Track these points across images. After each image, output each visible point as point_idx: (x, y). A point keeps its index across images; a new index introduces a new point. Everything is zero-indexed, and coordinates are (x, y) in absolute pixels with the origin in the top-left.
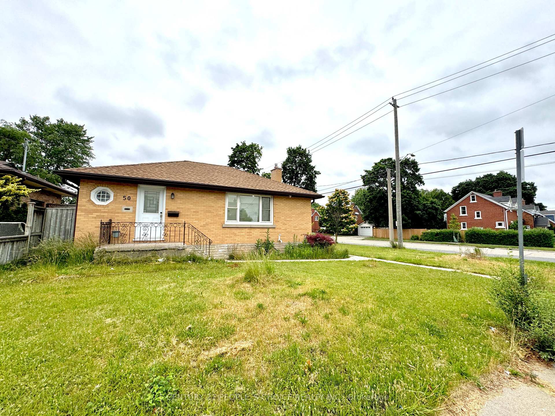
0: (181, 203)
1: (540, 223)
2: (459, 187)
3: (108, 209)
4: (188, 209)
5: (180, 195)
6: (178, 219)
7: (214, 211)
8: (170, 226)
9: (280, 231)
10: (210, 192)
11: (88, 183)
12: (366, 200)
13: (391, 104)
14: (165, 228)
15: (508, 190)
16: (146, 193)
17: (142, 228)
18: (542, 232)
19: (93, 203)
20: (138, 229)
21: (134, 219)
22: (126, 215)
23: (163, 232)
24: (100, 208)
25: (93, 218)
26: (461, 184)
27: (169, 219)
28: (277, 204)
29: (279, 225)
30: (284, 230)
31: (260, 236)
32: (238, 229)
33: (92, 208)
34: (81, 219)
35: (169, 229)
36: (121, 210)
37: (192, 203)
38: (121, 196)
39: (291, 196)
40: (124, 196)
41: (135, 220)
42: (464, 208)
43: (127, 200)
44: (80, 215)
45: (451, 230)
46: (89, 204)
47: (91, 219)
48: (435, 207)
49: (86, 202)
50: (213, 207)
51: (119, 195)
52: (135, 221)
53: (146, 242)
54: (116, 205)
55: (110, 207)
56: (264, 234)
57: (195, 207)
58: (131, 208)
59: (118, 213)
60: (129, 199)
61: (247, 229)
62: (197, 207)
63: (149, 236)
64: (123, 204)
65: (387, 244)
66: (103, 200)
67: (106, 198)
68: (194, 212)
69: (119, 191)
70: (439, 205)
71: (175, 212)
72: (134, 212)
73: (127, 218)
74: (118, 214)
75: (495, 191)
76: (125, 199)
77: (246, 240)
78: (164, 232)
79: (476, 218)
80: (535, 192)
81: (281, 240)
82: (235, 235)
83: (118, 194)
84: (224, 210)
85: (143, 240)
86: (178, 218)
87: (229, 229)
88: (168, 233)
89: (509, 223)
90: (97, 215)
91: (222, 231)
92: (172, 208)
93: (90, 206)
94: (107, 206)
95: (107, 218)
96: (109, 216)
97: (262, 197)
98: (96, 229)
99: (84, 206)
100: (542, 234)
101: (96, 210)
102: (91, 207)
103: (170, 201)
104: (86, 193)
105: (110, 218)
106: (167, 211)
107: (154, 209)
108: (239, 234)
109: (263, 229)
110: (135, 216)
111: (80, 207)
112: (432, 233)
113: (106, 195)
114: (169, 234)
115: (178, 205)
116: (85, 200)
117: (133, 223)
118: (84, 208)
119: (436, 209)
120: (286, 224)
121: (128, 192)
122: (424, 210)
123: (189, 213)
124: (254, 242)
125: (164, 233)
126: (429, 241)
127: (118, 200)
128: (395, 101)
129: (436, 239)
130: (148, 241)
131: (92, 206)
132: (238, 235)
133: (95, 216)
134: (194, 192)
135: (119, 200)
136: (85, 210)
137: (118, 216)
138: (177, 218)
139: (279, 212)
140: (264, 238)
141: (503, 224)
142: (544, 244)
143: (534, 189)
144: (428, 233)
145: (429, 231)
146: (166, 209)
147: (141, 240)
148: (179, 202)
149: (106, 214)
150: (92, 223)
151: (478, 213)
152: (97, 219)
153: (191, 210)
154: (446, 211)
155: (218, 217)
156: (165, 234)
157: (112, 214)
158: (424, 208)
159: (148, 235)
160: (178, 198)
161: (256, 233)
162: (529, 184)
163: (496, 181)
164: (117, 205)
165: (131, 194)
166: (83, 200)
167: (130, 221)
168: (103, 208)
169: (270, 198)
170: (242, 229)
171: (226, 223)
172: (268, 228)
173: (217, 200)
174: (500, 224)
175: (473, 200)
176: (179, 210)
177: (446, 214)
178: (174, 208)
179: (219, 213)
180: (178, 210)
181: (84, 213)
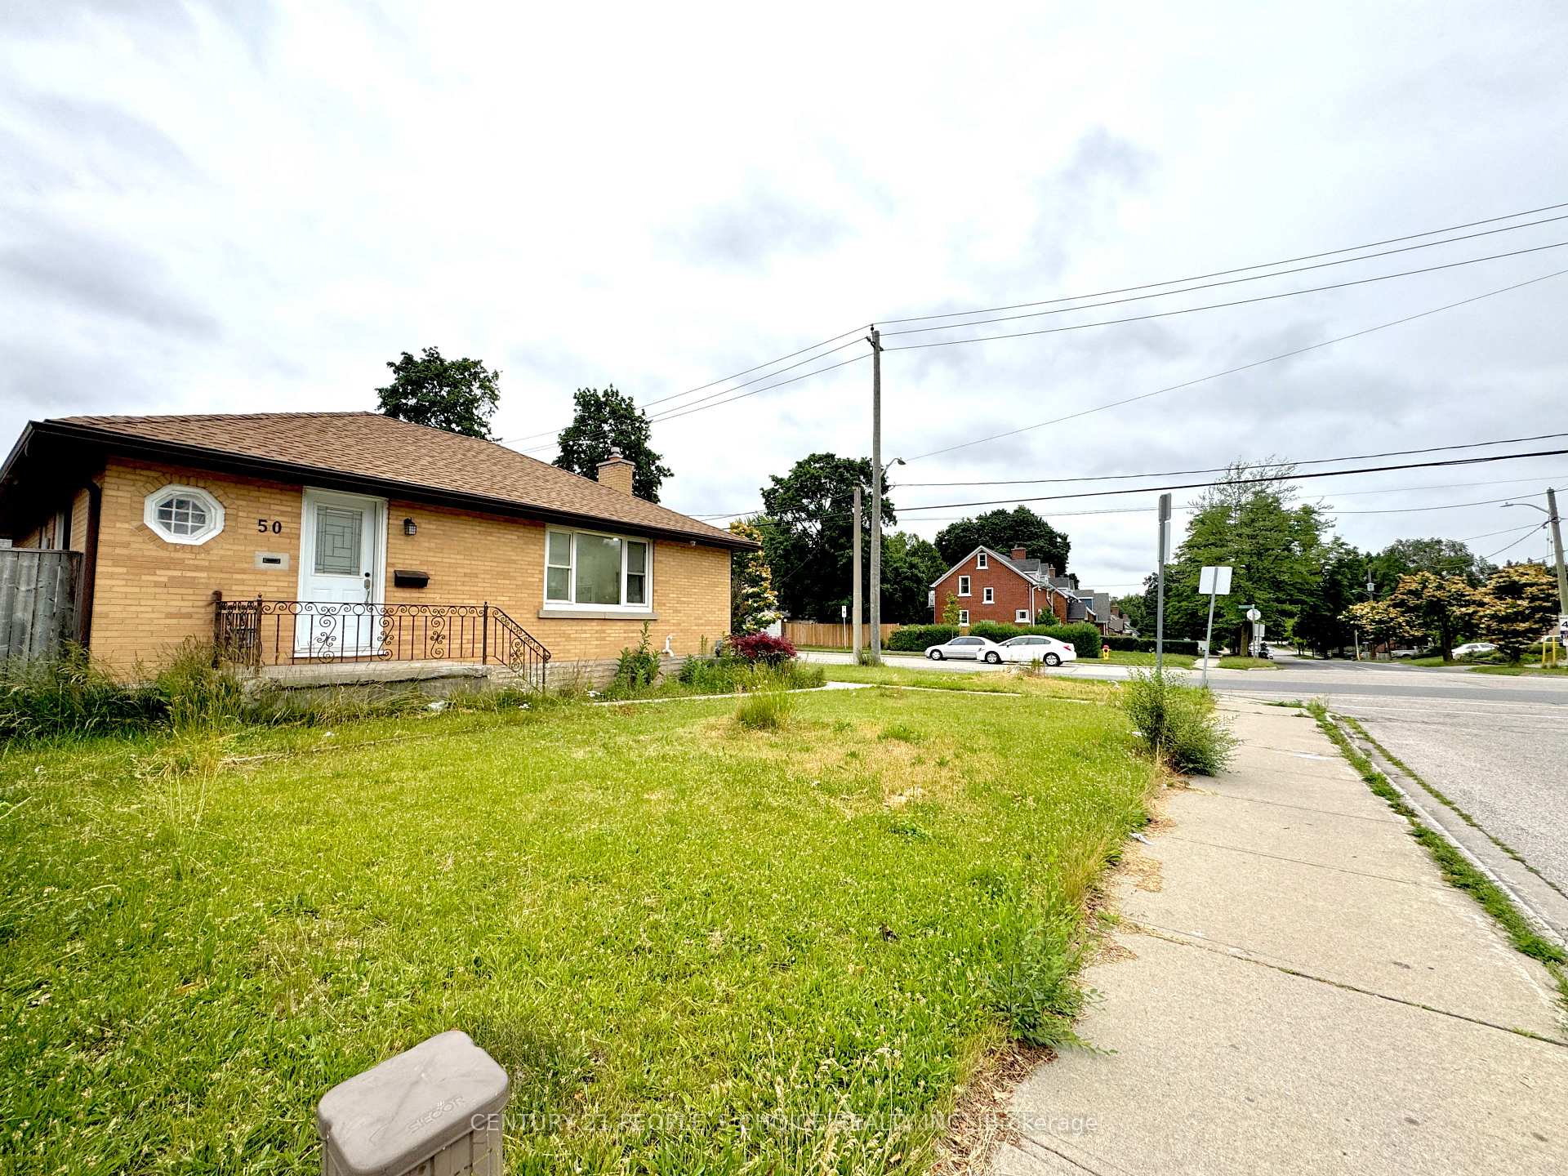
0: (430, 549)
1: (1076, 613)
2: (948, 532)
3: (209, 558)
4: (450, 566)
5: (427, 526)
6: (424, 595)
7: (515, 574)
8: (399, 613)
9: (668, 628)
10: (506, 521)
11: (138, 471)
12: (775, 553)
13: (869, 340)
14: (387, 618)
15: (1030, 546)
16: (321, 512)
17: (317, 619)
18: (1085, 630)
19: (155, 538)
20: (303, 623)
21: (293, 590)
22: (267, 578)
23: (378, 630)
24: (179, 555)
25: (157, 584)
26: (953, 527)
27: (396, 594)
28: (660, 562)
29: (664, 613)
30: (674, 625)
31: (624, 640)
32: (575, 623)
33: (154, 554)
34: (114, 589)
35: (397, 623)
36: (253, 562)
37: (462, 548)
38: (253, 521)
39: (694, 543)
40: (260, 521)
41: (296, 594)
42: (965, 581)
43: (270, 533)
44: (111, 576)
45: (946, 626)
46: (140, 539)
47: (149, 590)
48: (917, 576)
49: (132, 533)
50: (514, 562)
51: (245, 514)
52: (296, 598)
53: (331, 660)
54: (236, 547)
55: (217, 552)
56: (635, 635)
57: (469, 562)
58: (284, 558)
59: (243, 572)
60: (277, 529)
61: (594, 623)
62: (473, 562)
63: (337, 643)
64: (257, 546)
65: (849, 659)
66: (181, 529)
67: (190, 524)
68: (465, 575)
69: (244, 503)
70: (923, 572)
71: (414, 573)
72: (294, 570)
73: (271, 589)
74: (244, 577)
75: (1016, 548)
76: (263, 528)
77: (592, 651)
78: (382, 629)
79: (986, 602)
80: (1067, 551)
81: (669, 651)
82: (568, 638)
83: (241, 514)
84: (542, 572)
85: (321, 655)
86: (425, 590)
87: (553, 623)
88: (395, 633)
89: (1037, 613)
90: (171, 578)
91: (536, 628)
92: (407, 562)
93: (145, 546)
94: (205, 548)
95: (207, 586)
96: (213, 581)
97: (629, 542)
98: (168, 621)
99: (127, 545)
100: (1086, 633)
101: (167, 560)
102: (151, 551)
103: (399, 542)
104: (129, 501)
105: (216, 588)
106: (392, 570)
107: (346, 563)
108: (577, 635)
109: (631, 624)
110: (297, 582)
111: (110, 550)
112: (910, 634)
113: (190, 512)
114: (397, 638)
115: (422, 553)
116: (126, 526)
117: (288, 604)
118: (125, 551)
119: (918, 581)
120: (679, 612)
121: (274, 507)
122: (895, 583)
123: (451, 579)
124: (614, 657)
125: (383, 633)
126: (905, 650)
127: (240, 531)
128: (877, 335)
129: (917, 645)
130: (334, 658)
131: (151, 546)
132: (575, 639)
133: (165, 579)
134: (464, 518)
135: (244, 531)
136: (130, 558)
137: (242, 582)
138: (421, 590)
139: (667, 582)
140: (633, 646)
141: (1027, 615)
142: (1089, 651)
143: (1067, 546)
144: (903, 634)
145: (906, 628)
146: (388, 565)
147: (313, 655)
148: (427, 545)
149: (204, 575)
150: (153, 603)
151: (989, 592)
152: (171, 590)
153: (459, 570)
154: (933, 585)
155: (528, 591)
156: (387, 637)
157: (222, 575)
158: (896, 576)
159: (334, 639)
160: (422, 534)
161: (615, 631)
162: (1060, 537)
163: (1011, 527)
164: (240, 548)
165: (283, 513)
166: (118, 525)
167: (282, 596)
168: (193, 556)
169: (645, 545)
170: (582, 622)
171: (546, 607)
172: (646, 622)
173: (525, 544)
174: (1023, 615)
175: (983, 564)
176: (426, 568)
177: (933, 592)
178: (412, 562)
179: (530, 579)
180: (423, 569)
181: (124, 570)
